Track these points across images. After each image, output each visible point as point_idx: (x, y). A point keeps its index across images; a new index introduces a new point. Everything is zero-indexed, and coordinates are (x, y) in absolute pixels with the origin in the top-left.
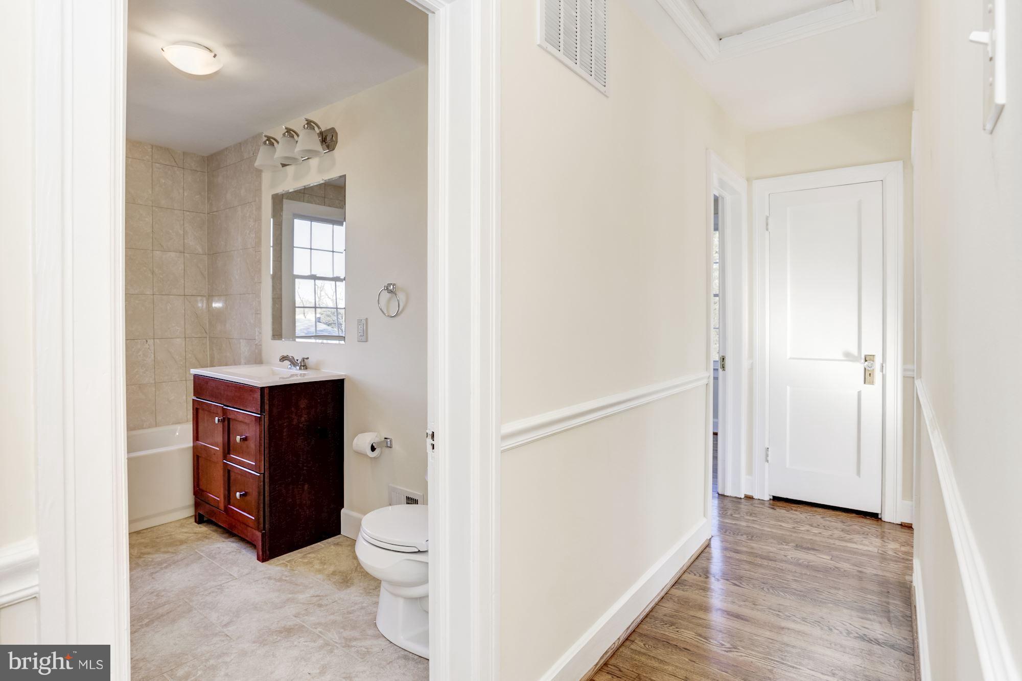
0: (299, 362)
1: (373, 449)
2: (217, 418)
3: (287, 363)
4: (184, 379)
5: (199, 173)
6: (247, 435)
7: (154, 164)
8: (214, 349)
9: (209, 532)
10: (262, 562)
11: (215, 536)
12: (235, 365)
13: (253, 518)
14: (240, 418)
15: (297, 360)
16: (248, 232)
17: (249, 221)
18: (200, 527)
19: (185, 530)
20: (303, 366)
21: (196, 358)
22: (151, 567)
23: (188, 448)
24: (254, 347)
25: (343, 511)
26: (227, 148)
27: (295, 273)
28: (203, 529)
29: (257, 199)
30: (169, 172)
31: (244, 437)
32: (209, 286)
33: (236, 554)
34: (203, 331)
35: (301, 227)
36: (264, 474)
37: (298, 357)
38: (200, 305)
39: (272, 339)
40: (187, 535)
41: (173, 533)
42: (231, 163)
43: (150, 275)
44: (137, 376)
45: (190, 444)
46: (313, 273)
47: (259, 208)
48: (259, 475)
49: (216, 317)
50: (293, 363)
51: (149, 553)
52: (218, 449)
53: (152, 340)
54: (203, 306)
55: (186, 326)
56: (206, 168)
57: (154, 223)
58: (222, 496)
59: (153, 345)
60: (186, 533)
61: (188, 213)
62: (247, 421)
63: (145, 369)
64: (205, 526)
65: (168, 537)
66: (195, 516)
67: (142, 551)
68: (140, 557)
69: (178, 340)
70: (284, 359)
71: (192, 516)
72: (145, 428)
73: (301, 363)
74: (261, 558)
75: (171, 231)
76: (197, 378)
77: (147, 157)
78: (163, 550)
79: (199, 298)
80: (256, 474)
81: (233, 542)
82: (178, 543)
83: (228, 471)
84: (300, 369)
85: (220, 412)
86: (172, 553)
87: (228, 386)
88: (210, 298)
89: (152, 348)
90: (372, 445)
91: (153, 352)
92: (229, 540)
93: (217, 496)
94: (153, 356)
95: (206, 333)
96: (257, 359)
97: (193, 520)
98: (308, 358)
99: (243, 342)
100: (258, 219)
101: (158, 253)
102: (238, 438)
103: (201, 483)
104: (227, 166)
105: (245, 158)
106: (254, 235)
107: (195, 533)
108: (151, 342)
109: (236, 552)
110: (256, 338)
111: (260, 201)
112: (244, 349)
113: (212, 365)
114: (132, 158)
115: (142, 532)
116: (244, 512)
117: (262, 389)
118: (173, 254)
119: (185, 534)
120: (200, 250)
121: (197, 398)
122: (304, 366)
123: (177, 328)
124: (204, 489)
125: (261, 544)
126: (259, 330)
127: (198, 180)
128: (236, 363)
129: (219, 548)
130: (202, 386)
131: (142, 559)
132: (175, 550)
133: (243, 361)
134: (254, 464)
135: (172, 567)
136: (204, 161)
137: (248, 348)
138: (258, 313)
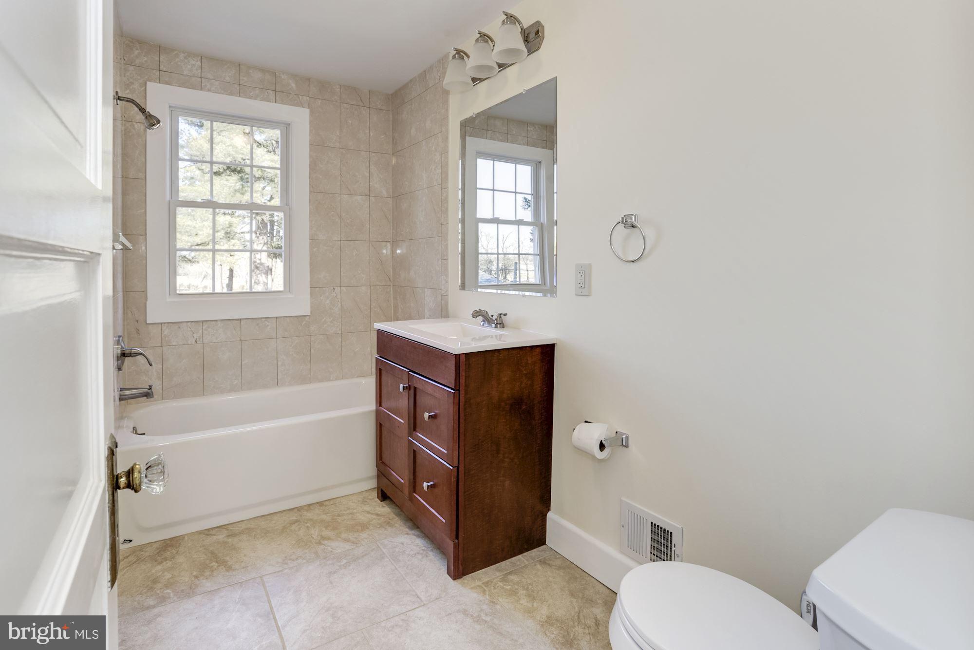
0: (494, 318)
1: (602, 447)
2: (401, 386)
3: (480, 319)
4: (369, 329)
5: (384, 111)
6: (436, 412)
7: (341, 104)
8: (398, 298)
9: (392, 515)
10: (454, 580)
11: (398, 523)
12: (420, 318)
13: (444, 521)
14: (430, 390)
15: (492, 316)
16: (434, 167)
17: (435, 155)
18: (383, 507)
19: (367, 508)
20: (500, 324)
21: (380, 308)
22: (330, 562)
23: (371, 412)
24: (440, 297)
25: (550, 515)
26: (411, 81)
27: (479, 215)
28: (384, 509)
29: (444, 130)
30: (356, 112)
31: (433, 414)
32: (394, 231)
33: (423, 558)
34: (388, 279)
35: (484, 166)
36: (458, 467)
37: (493, 312)
38: (385, 251)
39: (460, 289)
40: (369, 516)
41: (355, 511)
42: (416, 95)
43: (337, 220)
44: (325, 325)
45: (373, 407)
46: (496, 216)
47: (446, 139)
48: (452, 468)
49: (400, 264)
50: (488, 319)
51: (329, 539)
52: (403, 422)
53: (339, 288)
54: (387, 252)
55: (371, 273)
56: (391, 107)
57: (341, 165)
58: (407, 478)
59: (339, 294)
60: (368, 512)
61: (373, 154)
62: (437, 395)
63: (332, 319)
64: (387, 505)
65: (350, 516)
66: (378, 488)
67: (323, 534)
68: (320, 543)
69: (363, 288)
70: (477, 314)
71: (374, 488)
72: (332, 380)
73: (497, 319)
74: (453, 575)
75: (357, 174)
76: (379, 332)
77: (336, 97)
78: (344, 535)
79: (384, 244)
80: (448, 465)
81: (418, 536)
82: (360, 528)
83: (414, 454)
84: (496, 327)
85: (405, 378)
86: (353, 543)
87: (415, 348)
88: (395, 243)
89: (339, 297)
90: (601, 442)
91: (340, 300)
92: (413, 532)
93: (401, 478)
94: (340, 305)
95: (390, 280)
96: (443, 313)
97: (375, 494)
98: (505, 315)
99: (428, 292)
100: (445, 152)
101: (345, 197)
102: (426, 415)
103: (384, 456)
104: (411, 99)
105: (431, 86)
106: (440, 171)
107: (378, 515)
108: (338, 290)
109: (422, 554)
110: (442, 287)
111: (447, 131)
112: (429, 300)
113: (397, 319)
114: (322, 99)
115: (325, 503)
116: (433, 509)
117: (458, 356)
118: (359, 198)
119: (367, 515)
120: (385, 193)
121: (380, 357)
122: (499, 322)
123: (363, 276)
124: (387, 463)
125: (452, 556)
126: (445, 278)
127: (383, 119)
128: (419, 316)
129: (403, 544)
130: (386, 342)
131: (322, 547)
132: (356, 538)
133: (427, 313)
134: (446, 452)
135: (351, 567)
136: (388, 99)
137: (433, 299)
138: (444, 258)
